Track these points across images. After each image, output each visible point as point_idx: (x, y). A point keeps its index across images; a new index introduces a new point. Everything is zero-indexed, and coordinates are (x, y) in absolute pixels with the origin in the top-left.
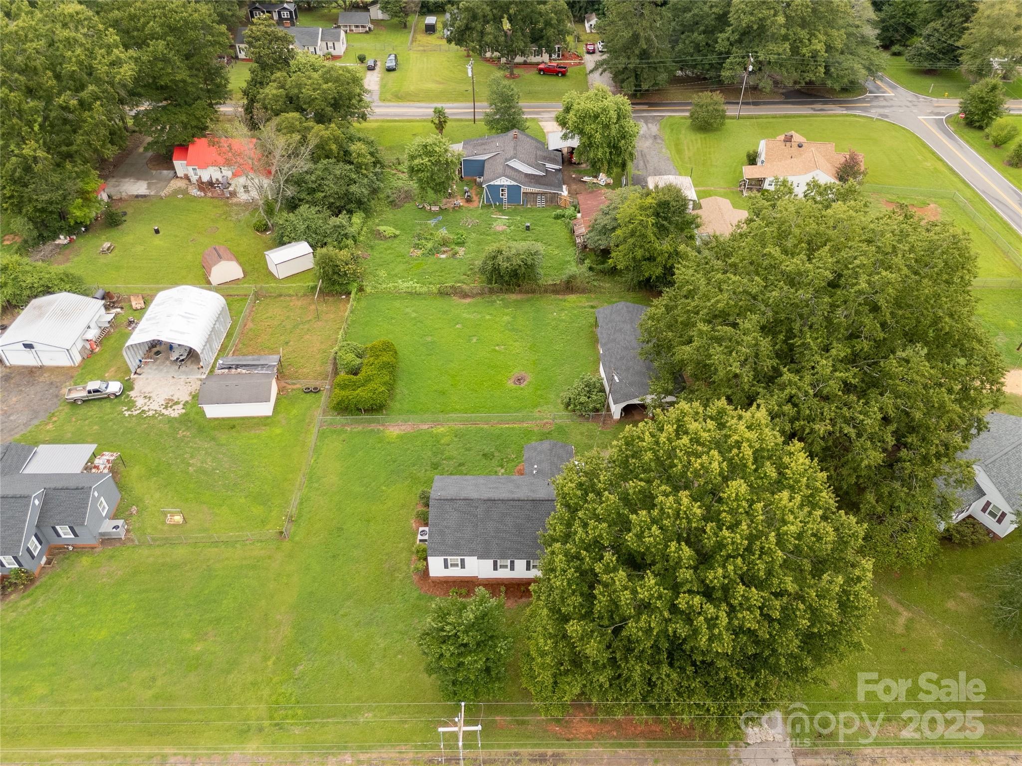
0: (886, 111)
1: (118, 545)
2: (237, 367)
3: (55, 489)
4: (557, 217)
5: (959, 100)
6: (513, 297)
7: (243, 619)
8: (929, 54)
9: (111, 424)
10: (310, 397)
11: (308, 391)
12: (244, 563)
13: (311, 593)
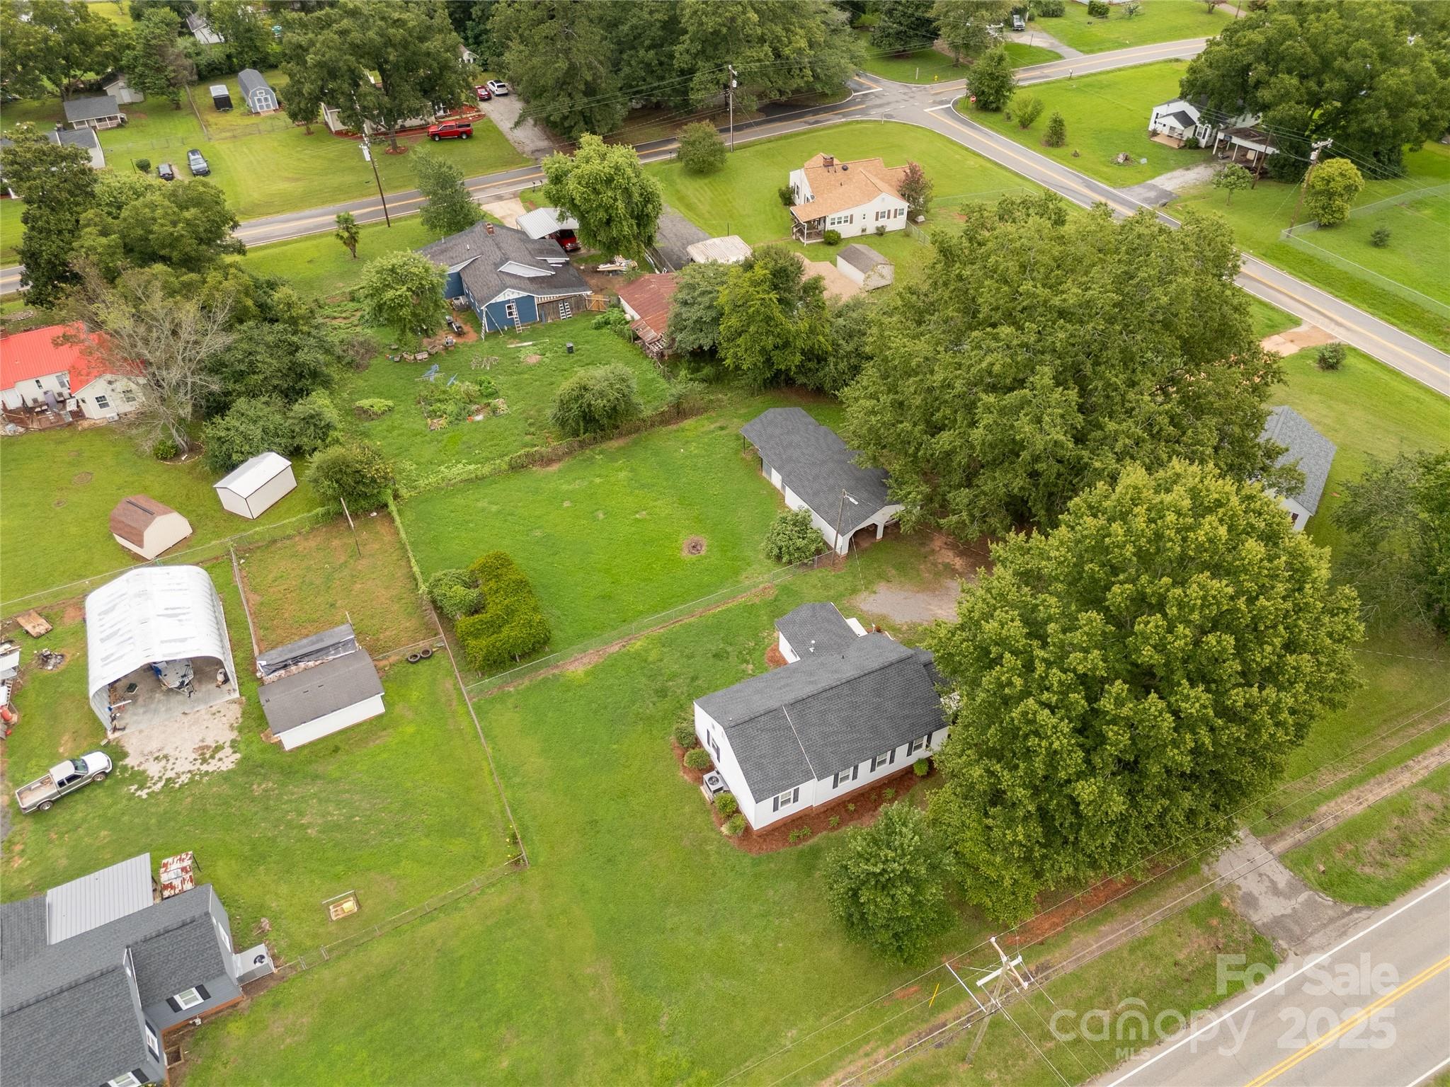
0: (887, 110)
1: (272, 984)
2: (296, 660)
3: (145, 941)
4: (598, 327)
5: (965, 80)
6: (615, 444)
7: (541, 996)
8: (898, 33)
9: (126, 818)
10: (423, 667)
11: (415, 659)
12: (489, 922)
13: (612, 920)
